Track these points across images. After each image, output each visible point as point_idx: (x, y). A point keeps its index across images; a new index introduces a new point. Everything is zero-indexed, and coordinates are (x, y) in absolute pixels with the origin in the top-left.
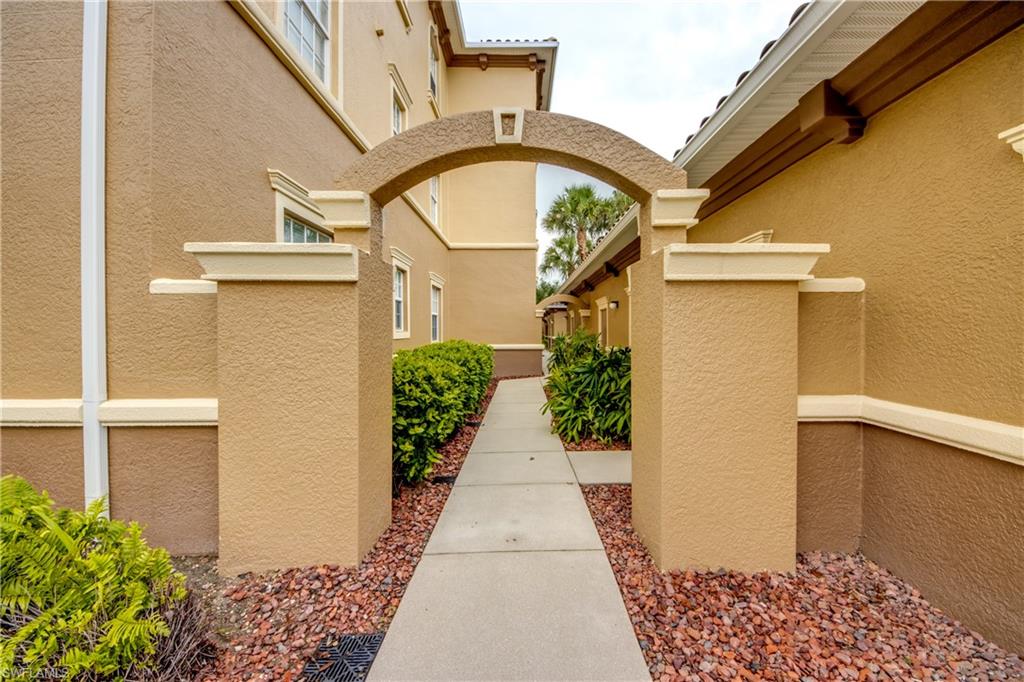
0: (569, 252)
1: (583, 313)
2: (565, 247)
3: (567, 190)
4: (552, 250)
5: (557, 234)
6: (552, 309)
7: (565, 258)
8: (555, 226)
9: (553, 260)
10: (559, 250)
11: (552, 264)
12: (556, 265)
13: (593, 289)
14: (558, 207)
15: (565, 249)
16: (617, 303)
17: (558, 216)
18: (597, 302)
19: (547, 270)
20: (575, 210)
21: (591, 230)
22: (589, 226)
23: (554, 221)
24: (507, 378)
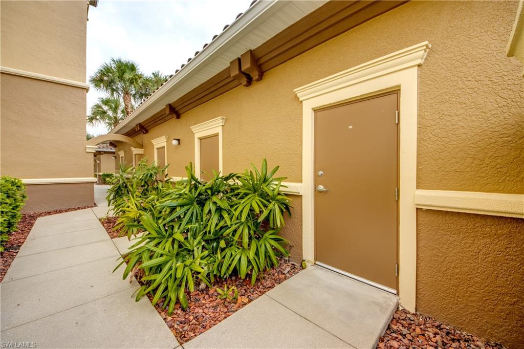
0: (115, 110)
1: (136, 151)
2: (111, 106)
3: (114, 61)
4: (98, 106)
5: (104, 94)
6: (100, 152)
7: (110, 113)
8: (102, 85)
9: (99, 113)
10: (105, 108)
11: (98, 117)
12: (103, 118)
13: (147, 132)
14: (106, 71)
15: (111, 108)
16: (179, 140)
17: (105, 78)
18: (154, 142)
19: (94, 121)
20: (122, 77)
21: (134, 96)
22: (133, 92)
23: (101, 80)
24: (49, 213)
